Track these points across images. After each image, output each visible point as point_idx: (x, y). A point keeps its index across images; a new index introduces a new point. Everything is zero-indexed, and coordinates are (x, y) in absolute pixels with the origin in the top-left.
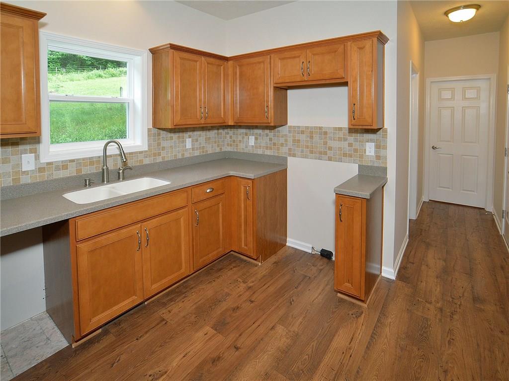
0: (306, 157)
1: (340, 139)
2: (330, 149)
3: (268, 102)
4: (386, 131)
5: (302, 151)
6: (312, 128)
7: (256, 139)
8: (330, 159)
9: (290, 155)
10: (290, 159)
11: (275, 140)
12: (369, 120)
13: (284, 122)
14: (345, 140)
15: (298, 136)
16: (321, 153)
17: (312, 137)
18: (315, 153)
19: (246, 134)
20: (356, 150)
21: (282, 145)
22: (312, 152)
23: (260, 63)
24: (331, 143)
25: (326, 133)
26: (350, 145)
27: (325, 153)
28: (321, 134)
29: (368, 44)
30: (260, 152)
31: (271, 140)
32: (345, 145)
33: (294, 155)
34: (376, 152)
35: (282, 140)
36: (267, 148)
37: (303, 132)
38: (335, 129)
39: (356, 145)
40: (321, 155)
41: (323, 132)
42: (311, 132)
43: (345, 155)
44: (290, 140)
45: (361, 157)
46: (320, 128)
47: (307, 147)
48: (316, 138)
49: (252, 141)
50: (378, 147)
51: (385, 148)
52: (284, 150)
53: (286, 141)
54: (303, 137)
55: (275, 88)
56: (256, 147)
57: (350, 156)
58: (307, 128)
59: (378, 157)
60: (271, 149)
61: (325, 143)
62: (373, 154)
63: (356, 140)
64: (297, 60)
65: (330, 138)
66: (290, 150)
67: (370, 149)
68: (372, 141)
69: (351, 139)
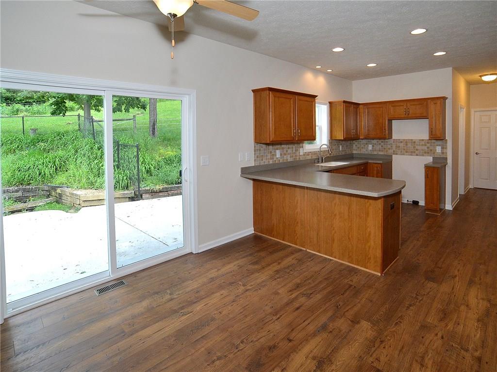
0: (403, 154)
1: (422, 145)
2: (417, 150)
3: (385, 127)
4: (446, 140)
5: (401, 152)
6: (407, 140)
7: (373, 146)
8: (417, 155)
9: (394, 154)
10: (394, 157)
11: (385, 146)
12: (439, 135)
13: (390, 137)
14: (426, 145)
15: (398, 144)
16: (412, 152)
17: (407, 145)
18: (409, 152)
19: (367, 144)
20: (431, 150)
21: (389, 149)
22: (407, 152)
23: (380, 108)
24: (417, 147)
25: (415, 142)
26: (428, 148)
27: (414, 152)
28: (412, 143)
29: (439, 102)
30: (375, 153)
31: (382, 146)
32: (425, 148)
33: (397, 154)
34: (441, 151)
35: (389, 146)
36: (380, 151)
37: (401, 142)
38: (420, 140)
39: (431, 148)
40: (412, 153)
41: (413, 142)
42: (406, 142)
43: (425, 153)
44: (394, 147)
45: (434, 153)
46: (412, 140)
47: (404, 149)
48: (409, 145)
49: (370, 147)
50: (442, 148)
51: (446, 148)
52: (390, 152)
53: (392, 147)
54: (401, 145)
55: (388, 120)
56: (373, 150)
57: (428, 153)
58: (404, 140)
59: (443, 153)
60: (382, 151)
61: (414, 147)
63: (431, 145)
64: (402, 107)
65: (417, 145)
66: (394, 151)
67: (439, 149)
68: (439, 145)
69: (428, 145)
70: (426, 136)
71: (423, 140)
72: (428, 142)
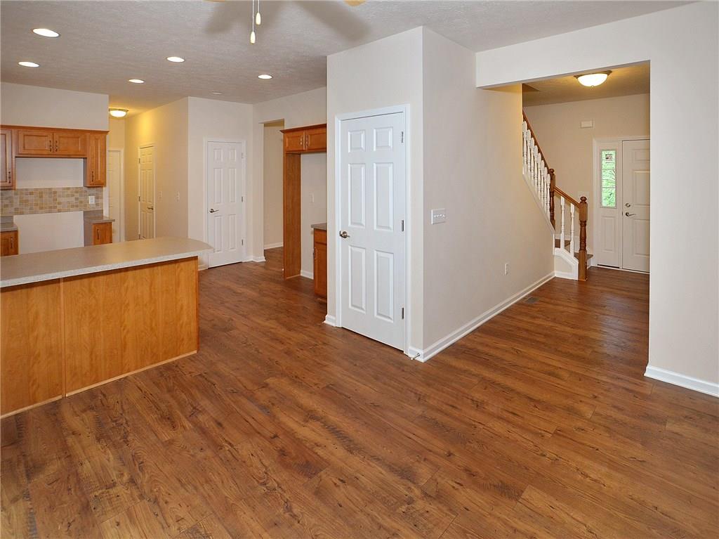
0: (35, 213)
1: (68, 196)
2: (59, 203)
5: (31, 209)
6: (41, 189)
8: (59, 211)
9: (17, 214)
10: (16, 218)
14: (73, 196)
15: (25, 198)
16: (51, 207)
17: (41, 197)
18: (46, 208)
20: (81, 202)
21: (7, 206)
22: (41, 208)
24: (60, 200)
25: (55, 193)
26: (77, 199)
27: (55, 207)
28: (50, 193)
32: (73, 199)
33: (22, 213)
34: (96, 201)
35: (6, 202)
37: (31, 193)
38: (64, 189)
39: (82, 199)
40: (51, 209)
41: (52, 192)
42: (41, 193)
43: (73, 206)
44: (17, 201)
45: (85, 206)
46: (50, 189)
47: (36, 204)
48: (45, 197)
50: (97, 198)
51: (102, 198)
52: (9, 211)
53: (11, 202)
54: (30, 198)
57: (77, 206)
58: (37, 189)
59: (97, 204)
61: (55, 200)
62: (94, 203)
63: (81, 196)
65: (60, 196)
66: (16, 209)
67: (91, 200)
68: (93, 195)
69: (77, 195)
70: (78, 182)
71: (68, 189)
72: (77, 190)
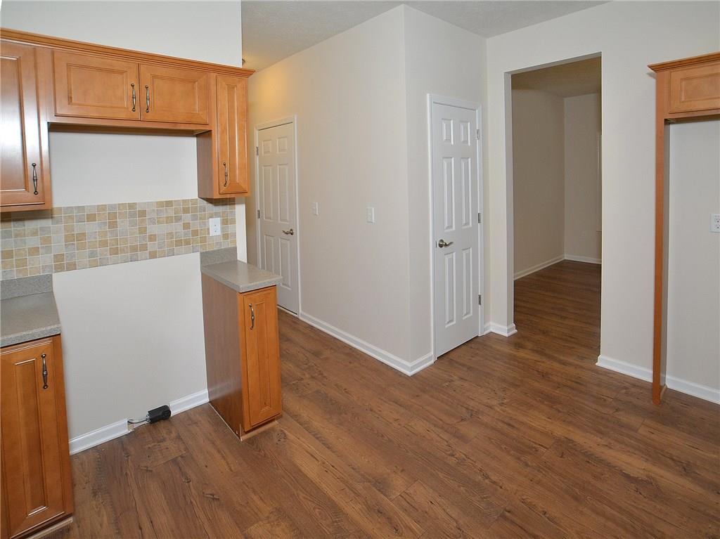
0: (103, 263)
1: (169, 220)
2: (152, 238)
5: (92, 254)
6: (113, 207)
8: (153, 255)
9: (59, 268)
14: (178, 219)
15: (78, 228)
16: (134, 249)
17: (113, 225)
18: (123, 251)
20: (195, 233)
21: (35, 251)
22: (115, 251)
24: (153, 229)
25: (143, 213)
26: (186, 226)
27: (144, 248)
28: (132, 215)
32: (177, 228)
33: (72, 267)
34: (223, 229)
37: (91, 218)
38: (160, 204)
39: (196, 225)
40: (135, 252)
41: (137, 213)
42: (111, 216)
43: (179, 243)
44: (58, 237)
45: (204, 240)
46: (132, 206)
47: (104, 244)
48: (123, 224)
50: (225, 222)
51: (233, 222)
52: (39, 264)
53: (46, 240)
54: (91, 228)
57: (187, 243)
58: (103, 208)
59: (226, 236)
61: (143, 231)
62: (219, 233)
63: (194, 218)
65: (152, 221)
66: (58, 258)
67: (215, 227)
68: (217, 215)
69: (187, 217)
70: (188, 188)
71: (169, 204)
72: (186, 207)
